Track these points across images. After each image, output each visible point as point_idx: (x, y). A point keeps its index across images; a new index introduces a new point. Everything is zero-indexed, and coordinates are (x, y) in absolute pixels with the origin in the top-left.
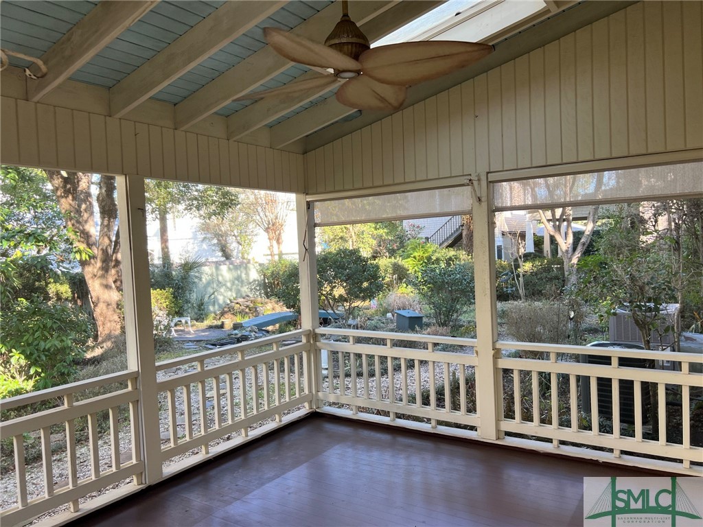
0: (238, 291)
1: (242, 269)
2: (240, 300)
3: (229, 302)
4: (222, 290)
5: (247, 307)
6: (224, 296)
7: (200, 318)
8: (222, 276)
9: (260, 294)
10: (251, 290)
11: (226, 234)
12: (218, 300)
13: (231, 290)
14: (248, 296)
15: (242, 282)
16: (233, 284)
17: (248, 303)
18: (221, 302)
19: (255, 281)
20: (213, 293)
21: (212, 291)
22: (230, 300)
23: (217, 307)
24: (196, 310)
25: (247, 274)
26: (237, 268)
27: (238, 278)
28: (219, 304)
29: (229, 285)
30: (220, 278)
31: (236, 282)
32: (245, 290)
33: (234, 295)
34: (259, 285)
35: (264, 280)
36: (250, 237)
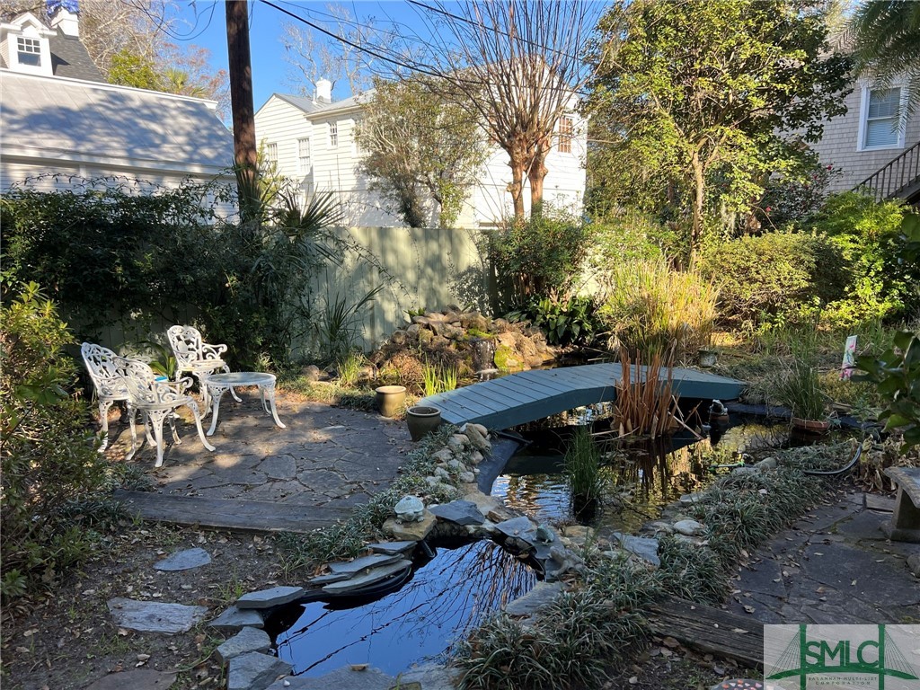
0: (432, 293)
1: (443, 239)
2: (437, 318)
3: (408, 319)
4: (395, 288)
5: (454, 338)
6: (397, 304)
8: (395, 252)
9: (481, 303)
10: (462, 292)
11: (412, 177)
12: (382, 312)
13: (415, 289)
14: (455, 309)
15: (442, 271)
16: (421, 274)
17: (454, 329)
18: (390, 317)
19: (470, 270)
20: (372, 294)
21: (368, 290)
22: (412, 315)
23: (379, 329)
24: (325, 340)
25: (455, 253)
26: (430, 235)
27: (434, 262)
28: (384, 322)
29: (411, 276)
30: (391, 259)
31: (429, 271)
32: (446, 290)
33: (423, 303)
34: (476, 282)
35: (492, 270)
36: (458, 188)
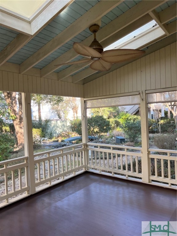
0: (63, 129)
1: (65, 122)
2: (64, 132)
3: (60, 133)
4: (58, 129)
5: (66, 134)
6: (59, 131)
7: (51, 138)
8: (58, 124)
9: (70, 130)
10: (68, 129)
11: (60, 110)
12: (57, 132)
13: (61, 129)
14: (66, 131)
15: (65, 126)
16: (62, 127)
17: (67, 133)
18: (58, 133)
19: (69, 126)
20: (55, 130)
21: (55, 129)
22: (61, 132)
23: (56, 134)
24: (49, 136)
25: (66, 124)
26: (63, 121)
27: (63, 125)
28: (57, 134)
29: (60, 127)
30: (58, 125)
31: (63, 126)
32: (65, 129)
33: (62, 131)
34: (70, 127)
35: (72, 126)
36: (67, 111)
